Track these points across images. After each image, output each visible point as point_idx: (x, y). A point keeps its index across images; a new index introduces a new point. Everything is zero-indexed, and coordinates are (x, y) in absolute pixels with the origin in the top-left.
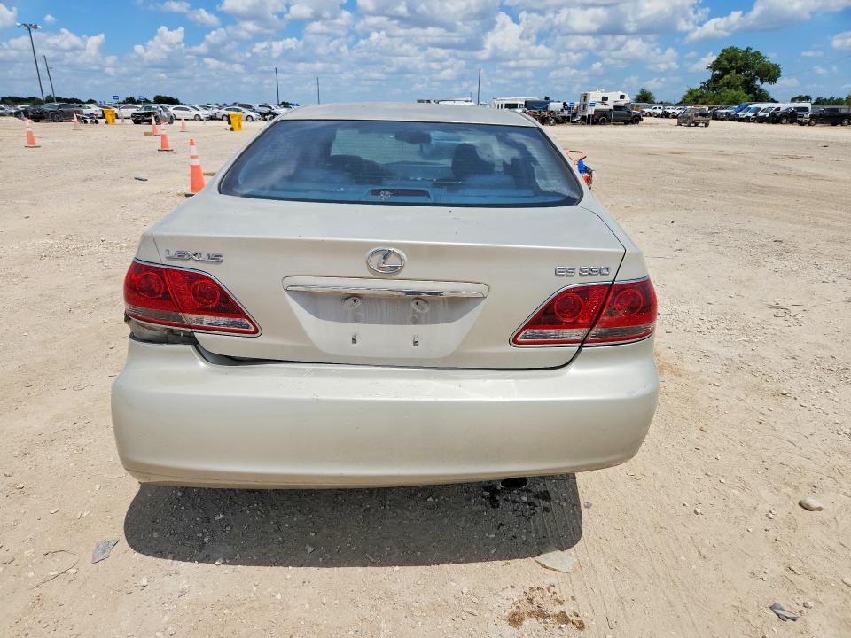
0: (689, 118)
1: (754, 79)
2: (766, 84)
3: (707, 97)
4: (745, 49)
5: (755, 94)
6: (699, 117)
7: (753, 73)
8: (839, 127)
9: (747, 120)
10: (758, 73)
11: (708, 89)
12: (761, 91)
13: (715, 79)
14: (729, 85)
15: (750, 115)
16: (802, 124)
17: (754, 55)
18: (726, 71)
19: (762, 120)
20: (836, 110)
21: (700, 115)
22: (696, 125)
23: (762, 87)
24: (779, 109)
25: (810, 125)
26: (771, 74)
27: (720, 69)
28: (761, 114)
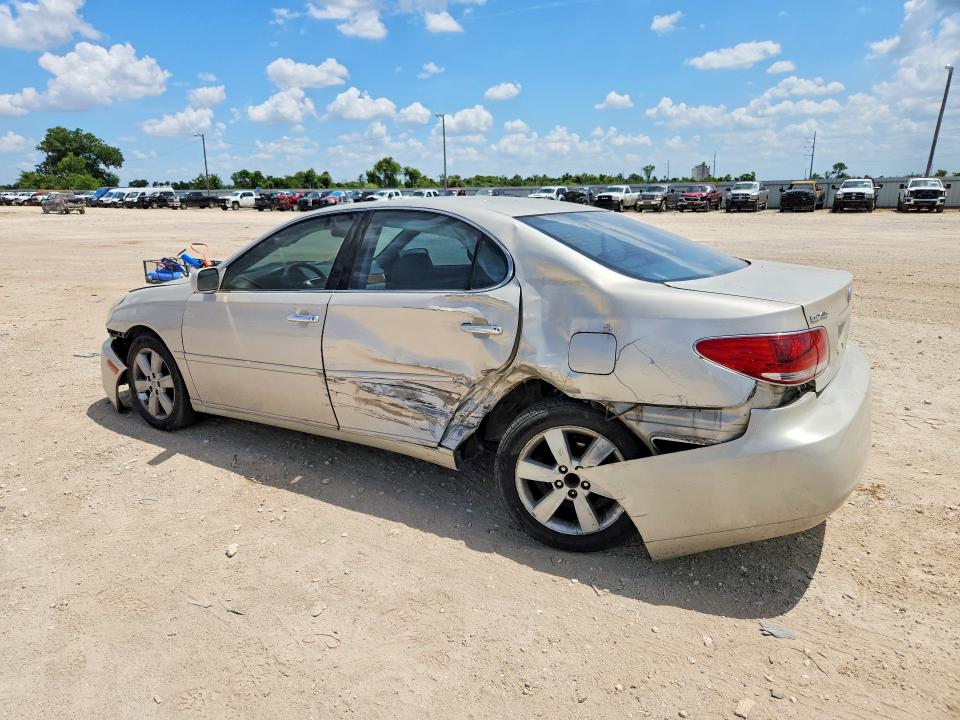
0: (57, 204)
1: (95, 162)
2: (112, 167)
3: (51, 181)
4: (74, 130)
5: (104, 179)
6: (70, 204)
7: (93, 157)
8: (207, 209)
9: (114, 205)
10: (98, 157)
11: (47, 172)
12: (109, 175)
13: (52, 161)
14: (70, 168)
15: (116, 200)
16: (174, 208)
17: (85, 136)
18: (62, 154)
19: (130, 205)
20: (200, 194)
21: (70, 201)
22: (67, 212)
23: (107, 171)
24: (143, 194)
25: (182, 209)
26: (114, 157)
27: (53, 151)
28: (128, 199)
